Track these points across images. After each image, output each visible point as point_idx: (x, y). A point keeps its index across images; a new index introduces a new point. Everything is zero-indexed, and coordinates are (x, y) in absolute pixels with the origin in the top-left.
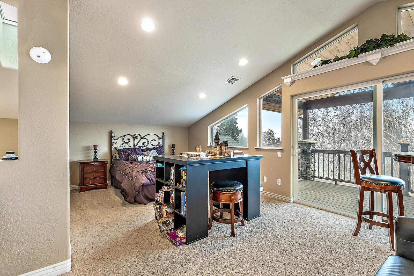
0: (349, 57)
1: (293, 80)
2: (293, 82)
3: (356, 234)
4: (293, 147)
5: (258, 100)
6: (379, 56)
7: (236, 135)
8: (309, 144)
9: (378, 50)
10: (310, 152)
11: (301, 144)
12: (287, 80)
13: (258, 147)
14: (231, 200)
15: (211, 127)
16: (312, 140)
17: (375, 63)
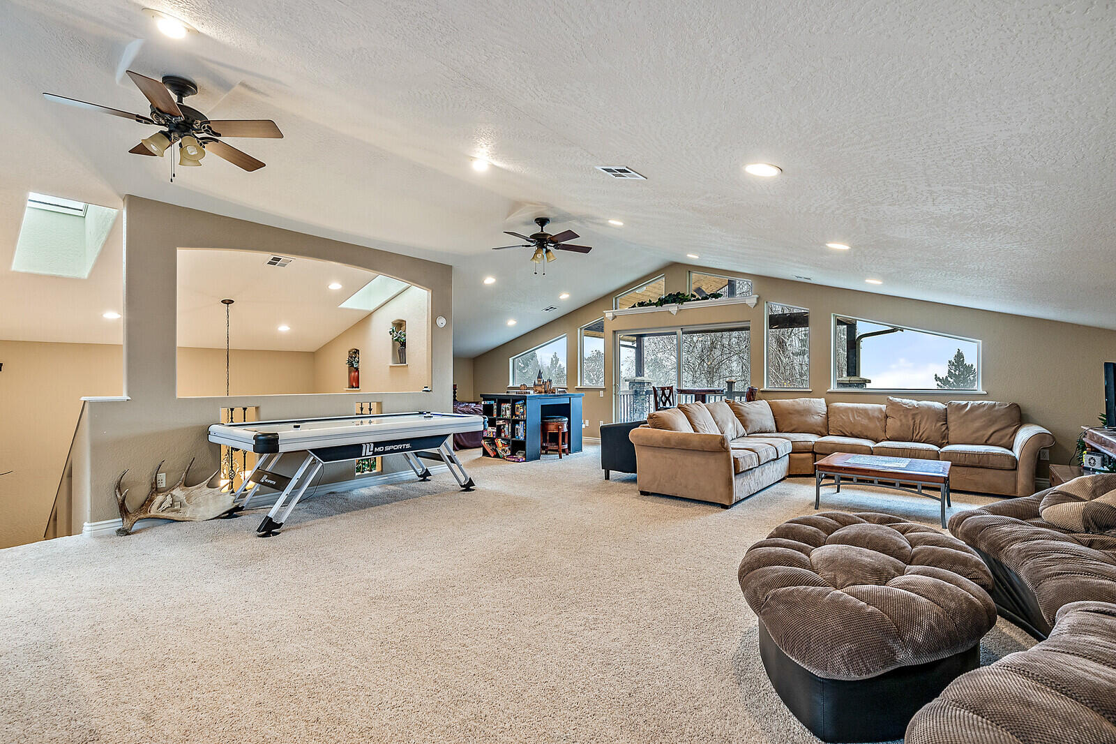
0: (656, 304)
2: (615, 317)
4: (615, 385)
5: (579, 331)
6: (676, 309)
7: (523, 365)
8: (642, 383)
10: (644, 393)
11: (632, 383)
12: (609, 314)
13: (579, 386)
14: (559, 429)
15: (514, 360)
16: (646, 378)
17: (675, 313)
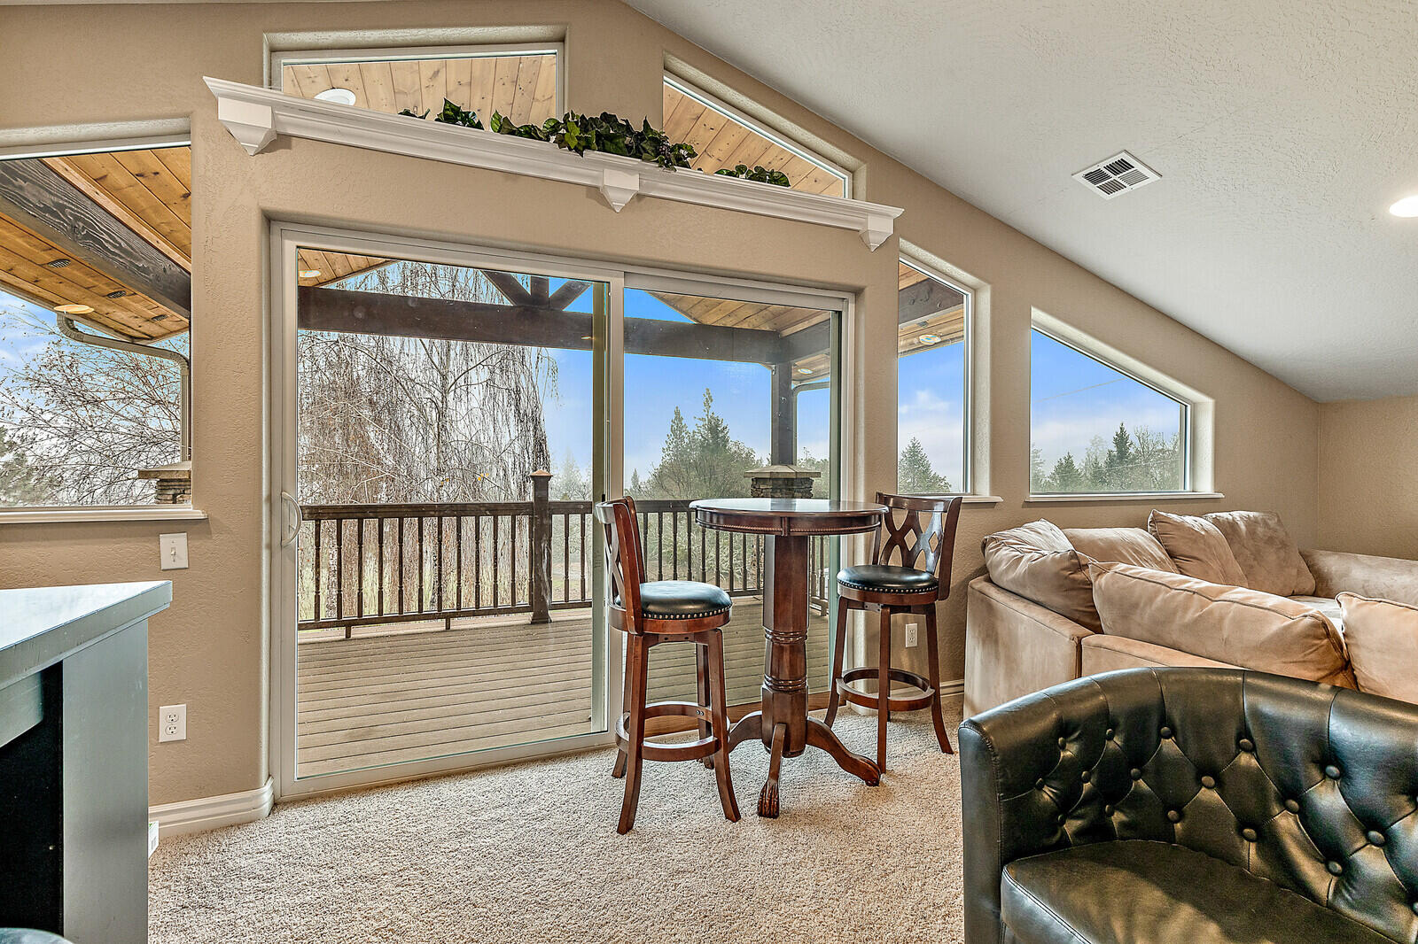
1: (281, 131)
2: (283, 141)
3: (625, 826)
4: (270, 498)
6: (632, 183)
9: (635, 162)
17: (619, 200)
